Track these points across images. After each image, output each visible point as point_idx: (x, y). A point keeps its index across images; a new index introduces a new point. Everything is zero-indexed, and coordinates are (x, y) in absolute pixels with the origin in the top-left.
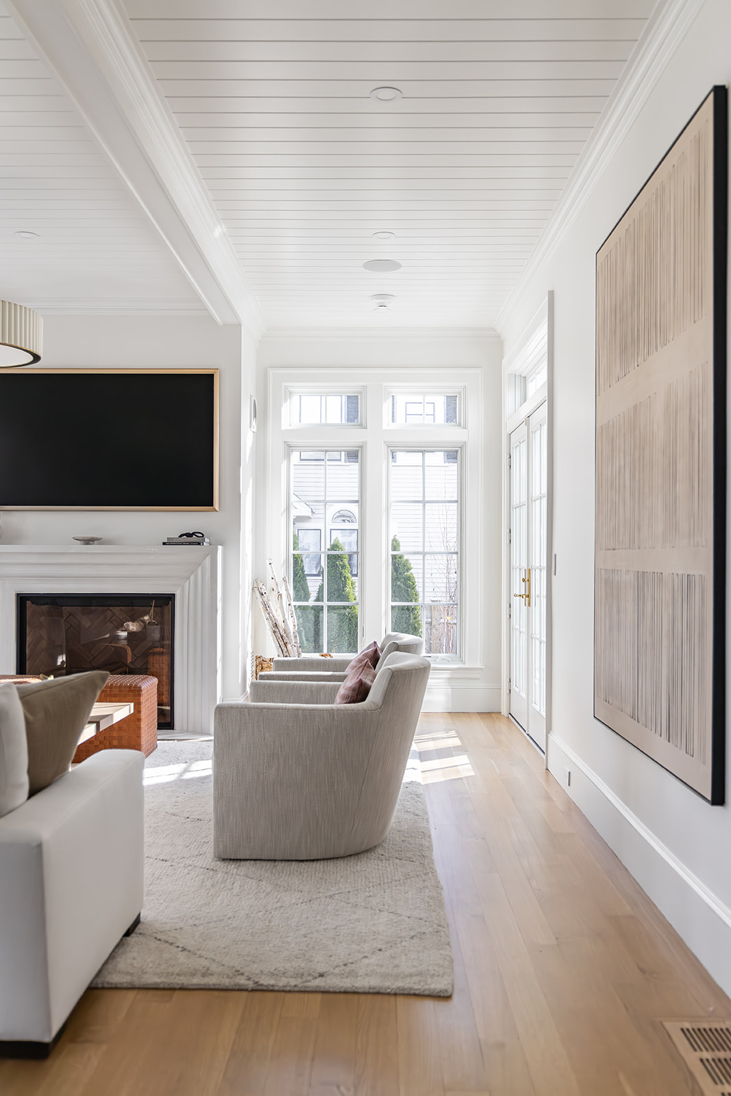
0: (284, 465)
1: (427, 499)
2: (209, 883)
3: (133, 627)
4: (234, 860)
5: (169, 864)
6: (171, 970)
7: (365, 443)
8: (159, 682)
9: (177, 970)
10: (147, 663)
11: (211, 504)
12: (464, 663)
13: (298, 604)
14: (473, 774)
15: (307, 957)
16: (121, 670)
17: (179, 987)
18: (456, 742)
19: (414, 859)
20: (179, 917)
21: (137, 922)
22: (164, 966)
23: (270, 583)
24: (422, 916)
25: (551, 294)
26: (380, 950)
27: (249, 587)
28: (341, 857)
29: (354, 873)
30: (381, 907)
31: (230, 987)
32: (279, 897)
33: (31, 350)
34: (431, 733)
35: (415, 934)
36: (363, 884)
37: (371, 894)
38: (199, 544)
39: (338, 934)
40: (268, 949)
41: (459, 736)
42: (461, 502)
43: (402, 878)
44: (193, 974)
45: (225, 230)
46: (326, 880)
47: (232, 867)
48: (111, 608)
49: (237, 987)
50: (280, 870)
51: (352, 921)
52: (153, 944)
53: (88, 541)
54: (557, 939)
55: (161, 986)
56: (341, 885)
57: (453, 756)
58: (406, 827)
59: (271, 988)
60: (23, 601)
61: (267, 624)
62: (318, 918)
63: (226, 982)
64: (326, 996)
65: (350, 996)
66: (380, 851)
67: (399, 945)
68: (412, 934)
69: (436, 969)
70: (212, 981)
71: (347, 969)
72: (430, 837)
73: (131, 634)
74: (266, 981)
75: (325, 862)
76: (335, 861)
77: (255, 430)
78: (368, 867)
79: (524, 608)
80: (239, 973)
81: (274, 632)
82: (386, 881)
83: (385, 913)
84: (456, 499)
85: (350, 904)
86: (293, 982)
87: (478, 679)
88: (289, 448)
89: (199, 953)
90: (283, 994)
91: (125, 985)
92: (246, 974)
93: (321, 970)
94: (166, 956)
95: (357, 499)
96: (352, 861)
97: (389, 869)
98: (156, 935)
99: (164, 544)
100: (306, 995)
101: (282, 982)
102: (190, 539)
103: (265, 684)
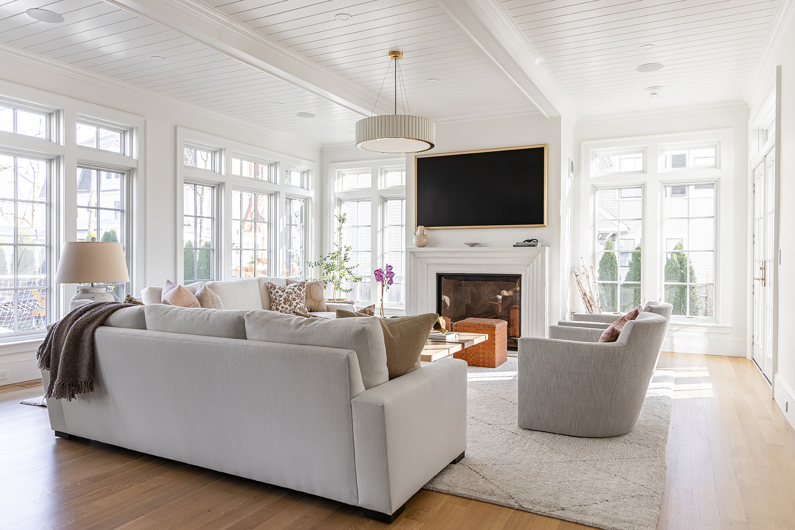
0: (591, 200)
1: (690, 217)
2: (511, 441)
3: (505, 293)
4: (530, 430)
5: (491, 426)
6: (472, 487)
7: (646, 182)
8: (509, 324)
9: (475, 489)
10: (509, 313)
11: (542, 223)
12: (718, 323)
13: (602, 282)
14: (713, 396)
15: (556, 496)
16: (492, 316)
17: (474, 498)
18: (707, 374)
19: (650, 446)
20: (487, 458)
21: (462, 456)
22: (468, 485)
23: (582, 270)
24: (643, 484)
25: (779, 69)
26: (607, 501)
27: (568, 272)
28: (599, 438)
29: (605, 449)
30: (616, 474)
31: (504, 505)
32: (551, 456)
33: (430, 141)
34: (688, 366)
35: (635, 494)
36: (609, 457)
37: (612, 464)
38: (535, 246)
39: (582, 485)
40: (533, 486)
41: (710, 371)
42: (716, 217)
43: (637, 457)
44: (484, 493)
45: (542, 60)
46: (585, 450)
47: (528, 433)
48: (488, 282)
49: (508, 506)
50: (557, 440)
51: (593, 479)
52: (467, 471)
53: (473, 245)
54: (747, 518)
55: (464, 496)
56: (593, 455)
57: (701, 383)
58: (651, 425)
59: (529, 511)
60: (440, 277)
61: (579, 293)
62: (572, 473)
63: (502, 501)
64: (562, 522)
65: (579, 526)
66: (626, 437)
67: (621, 500)
68: (633, 495)
69: (644, 521)
70: (494, 499)
71: (581, 509)
72: (667, 433)
73: (504, 298)
74: (526, 506)
75: (588, 439)
76: (594, 439)
77: (572, 179)
78: (616, 446)
79: (762, 287)
80: (511, 497)
81: (584, 298)
82: (625, 457)
83: (618, 478)
84: (713, 216)
85: (596, 468)
86: (543, 510)
87: (729, 334)
88: (595, 188)
89: (492, 481)
90: (536, 515)
91: (444, 492)
92: (515, 499)
93: (563, 506)
94: (472, 479)
95: (640, 218)
96: (606, 441)
97: (629, 450)
98: (470, 466)
99: (514, 246)
100: (550, 519)
101: (536, 508)
102: (529, 243)
103: (561, 328)
